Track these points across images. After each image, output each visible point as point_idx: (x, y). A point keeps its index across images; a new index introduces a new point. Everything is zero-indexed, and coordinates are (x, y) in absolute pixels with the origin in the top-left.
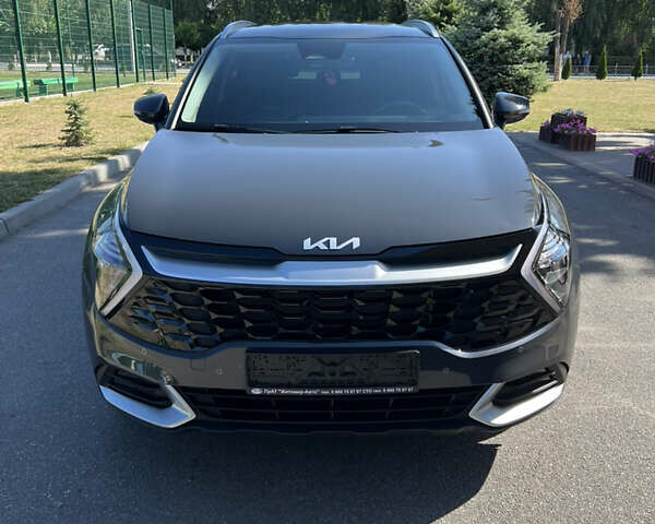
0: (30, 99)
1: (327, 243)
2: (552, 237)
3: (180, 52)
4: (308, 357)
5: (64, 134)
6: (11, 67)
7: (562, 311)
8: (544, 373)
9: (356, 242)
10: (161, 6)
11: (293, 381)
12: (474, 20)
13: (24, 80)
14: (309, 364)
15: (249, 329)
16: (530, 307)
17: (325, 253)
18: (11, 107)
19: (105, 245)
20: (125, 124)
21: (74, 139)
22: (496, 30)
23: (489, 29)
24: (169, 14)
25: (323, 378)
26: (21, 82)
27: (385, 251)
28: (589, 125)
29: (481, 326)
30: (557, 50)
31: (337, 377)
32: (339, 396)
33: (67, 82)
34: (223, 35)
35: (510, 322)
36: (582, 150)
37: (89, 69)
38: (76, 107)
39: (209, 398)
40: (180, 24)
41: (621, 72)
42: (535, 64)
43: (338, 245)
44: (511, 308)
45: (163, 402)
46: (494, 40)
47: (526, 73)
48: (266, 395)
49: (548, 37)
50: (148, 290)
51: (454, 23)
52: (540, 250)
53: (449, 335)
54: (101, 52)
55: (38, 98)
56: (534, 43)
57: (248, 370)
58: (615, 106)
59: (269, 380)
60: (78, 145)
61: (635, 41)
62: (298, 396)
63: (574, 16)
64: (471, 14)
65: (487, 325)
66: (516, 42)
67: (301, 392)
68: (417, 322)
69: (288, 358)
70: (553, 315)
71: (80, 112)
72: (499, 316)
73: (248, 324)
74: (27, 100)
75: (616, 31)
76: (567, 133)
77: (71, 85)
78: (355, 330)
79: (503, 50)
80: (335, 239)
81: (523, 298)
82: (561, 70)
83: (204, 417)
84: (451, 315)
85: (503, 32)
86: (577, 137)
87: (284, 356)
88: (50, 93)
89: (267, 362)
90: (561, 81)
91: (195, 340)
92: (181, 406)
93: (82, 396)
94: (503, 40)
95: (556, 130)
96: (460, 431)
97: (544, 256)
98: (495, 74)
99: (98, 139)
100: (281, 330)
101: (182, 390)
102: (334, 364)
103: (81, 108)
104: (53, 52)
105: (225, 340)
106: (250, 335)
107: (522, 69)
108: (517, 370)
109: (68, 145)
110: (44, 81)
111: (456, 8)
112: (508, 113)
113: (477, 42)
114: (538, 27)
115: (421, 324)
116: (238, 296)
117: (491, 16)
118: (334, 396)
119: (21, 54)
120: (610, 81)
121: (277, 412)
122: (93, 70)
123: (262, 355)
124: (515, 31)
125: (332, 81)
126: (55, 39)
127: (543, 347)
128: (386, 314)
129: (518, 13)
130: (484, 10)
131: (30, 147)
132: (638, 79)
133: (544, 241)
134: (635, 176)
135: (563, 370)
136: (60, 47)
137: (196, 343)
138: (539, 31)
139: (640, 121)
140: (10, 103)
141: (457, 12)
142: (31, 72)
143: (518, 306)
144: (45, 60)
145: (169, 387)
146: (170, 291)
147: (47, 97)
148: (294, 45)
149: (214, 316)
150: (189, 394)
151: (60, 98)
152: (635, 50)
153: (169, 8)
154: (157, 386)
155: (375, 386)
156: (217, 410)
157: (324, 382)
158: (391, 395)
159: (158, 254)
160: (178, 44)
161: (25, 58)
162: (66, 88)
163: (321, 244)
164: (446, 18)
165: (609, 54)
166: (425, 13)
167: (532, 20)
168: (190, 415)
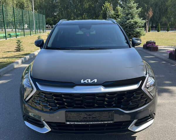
0: (7, 39)
1: (88, 81)
2: (150, 78)
3: (47, 26)
4: (83, 113)
5: (16, 48)
6: (2, 30)
7: (153, 99)
8: (149, 116)
9: (96, 80)
10: (42, 14)
11: (78, 120)
12: (125, 17)
13: (6, 34)
14: (83, 115)
15: (66, 105)
16: (144, 98)
17: (87, 84)
18: (2, 41)
19: (26, 82)
20: (32, 45)
21: (18, 50)
22: (130, 20)
23: (129, 19)
24: (44, 16)
25: (87, 119)
26: (5, 34)
27: (104, 83)
28: (156, 44)
29: (131, 104)
30: (147, 24)
31: (91, 119)
32: (92, 124)
33: (17, 34)
34: (59, 23)
35: (139, 102)
36: (155, 51)
37: (23, 31)
38: (19, 41)
39: (55, 125)
40: (47, 19)
41: (164, 30)
42: (141, 28)
43: (91, 81)
44: (139, 98)
45: (42, 126)
46: (130, 22)
47: (139, 31)
48: (71, 124)
49: (144, 21)
50: (38, 95)
51: (119, 18)
52: (147, 82)
53: (122, 106)
54: (26, 26)
55: (9, 39)
56: (141, 23)
57: (66, 117)
58: (163, 39)
59: (72, 120)
60: (20, 51)
61: (167, 22)
62: (80, 124)
63: (151, 16)
64: (124, 15)
65: (133, 103)
66: (136, 23)
67: (81, 123)
68: (113, 103)
69: (77, 113)
70: (151, 100)
71: (20, 43)
72: (136, 101)
73: (66, 104)
74: (6, 39)
75: (162, 19)
76: (150, 47)
77: (18, 35)
78: (96, 105)
79: (132, 25)
80: (90, 80)
81: (142, 96)
82: (148, 30)
83: (53, 130)
84: (122, 101)
85: (132, 20)
86: (153, 48)
87: (76, 113)
88: (12, 37)
89: (71, 115)
90: (148, 32)
91: (51, 108)
92: (47, 127)
93: (20, 123)
94: (132, 22)
95: (147, 46)
96: (126, 133)
97: (148, 84)
98: (131, 31)
99: (25, 49)
100: (75, 105)
101: (47, 123)
102: (90, 115)
103: (21, 41)
104: (13, 26)
105: (59, 108)
106: (66, 107)
107: (138, 30)
108: (141, 116)
109: (17, 51)
110: (11, 34)
111: (120, 14)
112: (136, 43)
113: (126, 23)
114: (142, 19)
115: (114, 103)
116: (63, 96)
117: (129, 16)
118: (90, 124)
119: (5, 27)
120: (161, 32)
121: (74, 128)
122: (24, 31)
123: (70, 113)
124: (136, 20)
125: (88, 35)
126: (14, 23)
127: (148, 109)
128: (104, 101)
129: (136, 15)
130: (127, 15)
131: (7, 52)
132: (168, 32)
133: (148, 79)
134: (169, 58)
135: (154, 115)
136: (15, 25)
137: (51, 109)
138: (142, 20)
139: (170, 43)
140: (2, 40)
141: (120, 15)
142: (8, 31)
143: (141, 98)
144: (11, 28)
145: (44, 122)
146: (44, 95)
147: (11, 38)
148: (78, 26)
149: (56, 102)
150: (49, 124)
151: (15, 39)
152: (167, 24)
153: (44, 15)
154: (40, 121)
155: (102, 121)
156: (57, 128)
157: (87, 120)
158: (106, 123)
159: (40, 84)
160: (47, 24)
161: (6, 28)
162: (17, 36)
163: (86, 81)
164: (117, 17)
165: (160, 25)
166: (112, 15)
167: (140, 17)
168: (50, 130)
